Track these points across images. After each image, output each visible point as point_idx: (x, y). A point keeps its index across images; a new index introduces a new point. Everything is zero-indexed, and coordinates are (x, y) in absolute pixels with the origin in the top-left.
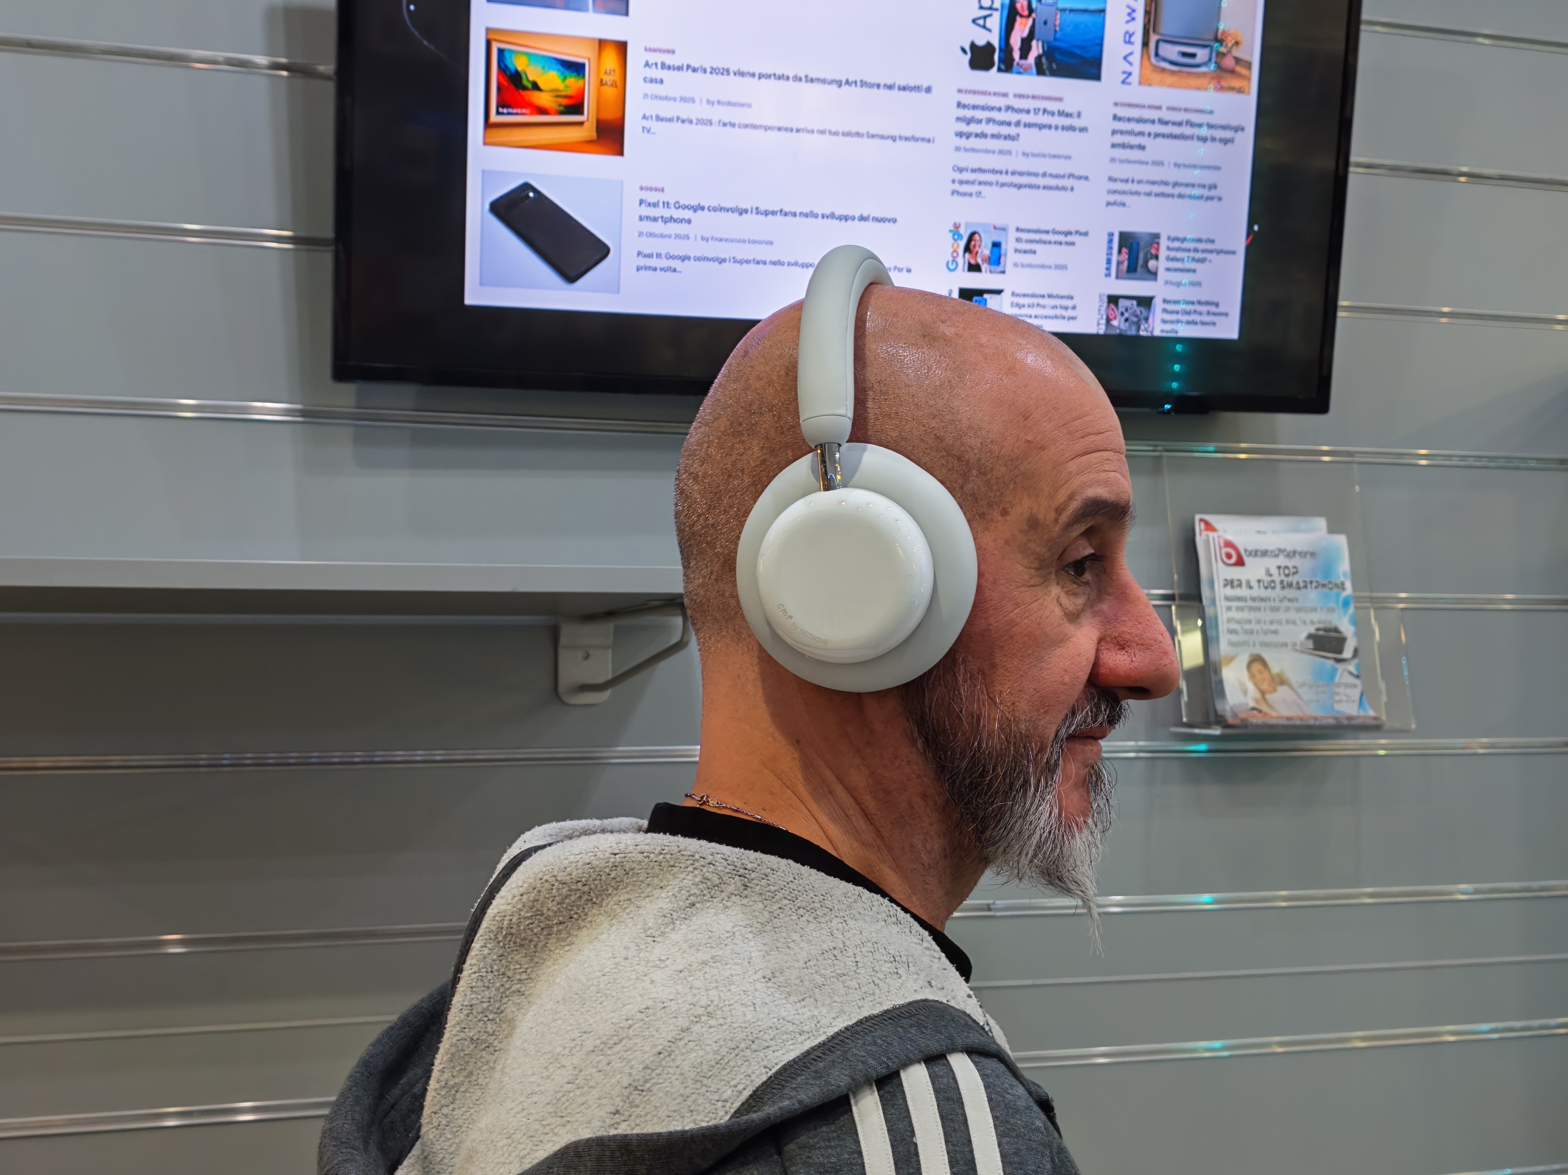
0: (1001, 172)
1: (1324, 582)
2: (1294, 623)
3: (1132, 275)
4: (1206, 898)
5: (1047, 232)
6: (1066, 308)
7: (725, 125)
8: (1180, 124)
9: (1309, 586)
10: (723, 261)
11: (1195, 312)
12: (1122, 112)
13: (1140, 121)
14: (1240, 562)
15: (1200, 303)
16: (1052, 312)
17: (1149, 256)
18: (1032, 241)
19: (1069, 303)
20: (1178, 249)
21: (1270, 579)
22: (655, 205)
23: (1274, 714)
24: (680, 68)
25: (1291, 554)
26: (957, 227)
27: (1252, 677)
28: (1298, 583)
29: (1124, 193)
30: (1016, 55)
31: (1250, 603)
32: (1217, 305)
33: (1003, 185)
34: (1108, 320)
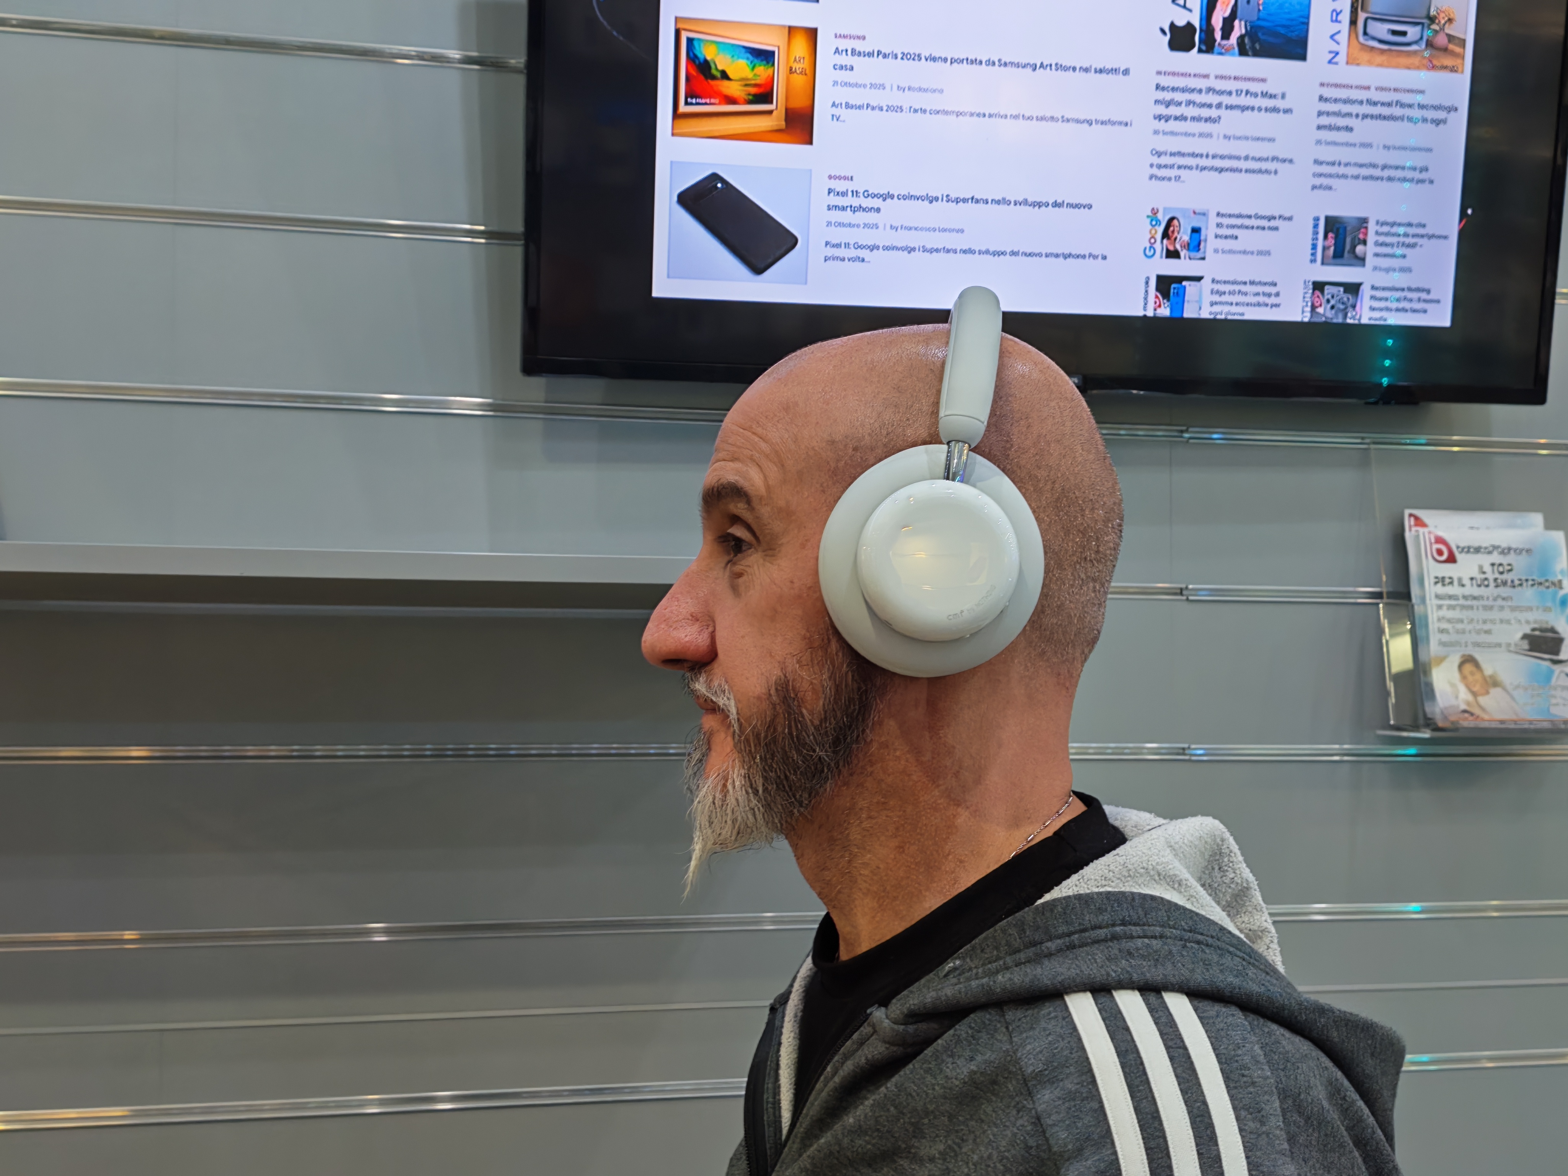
0: (1202, 156)
1: (1540, 581)
2: (1508, 622)
3: (1338, 261)
4: (1414, 906)
5: (1250, 217)
6: (1269, 295)
7: (916, 111)
8: (1389, 105)
9: (1525, 584)
10: (913, 249)
11: (1405, 298)
12: (1328, 93)
13: (1346, 101)
14: (1452, 559)
15: (1410, 289)
16: (1254, 300)
17: (1357, 241)
18: (1233, 227)
19: (1273, 290)
20: (1387, 234)
21: (1483, 576)
22: (844, 194)
23: (1486, 717)
24: (870, 54)
25: (1506, 551)
26: (1155, 212)
27: (1464, 678)
28: (1512, 581)
29: (1330, 176)
30: (1218, 35)
31: (1462, 602)
32: (1428, 291)
33: (1203, 169)
34: (1313, 308)
